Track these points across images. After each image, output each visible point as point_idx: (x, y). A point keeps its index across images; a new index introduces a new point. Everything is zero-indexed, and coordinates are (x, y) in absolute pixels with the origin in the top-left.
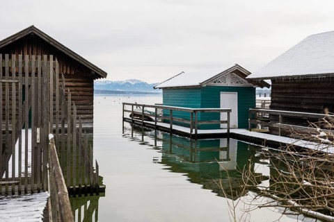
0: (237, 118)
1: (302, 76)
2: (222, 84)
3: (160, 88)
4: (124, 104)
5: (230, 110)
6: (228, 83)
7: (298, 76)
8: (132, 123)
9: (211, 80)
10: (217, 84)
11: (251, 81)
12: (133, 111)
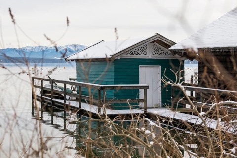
0: (161, 96)
1: (223, 48)
2: (142, 56)
3: (72, 60)
4: (33, 78)
5: (147, 87)
6: (149, 55)
7: (219, 49)
8: (43, 101)
9: (125, 51)
10: (135, 56)
11: (174, 52)
12: (42, 88)
